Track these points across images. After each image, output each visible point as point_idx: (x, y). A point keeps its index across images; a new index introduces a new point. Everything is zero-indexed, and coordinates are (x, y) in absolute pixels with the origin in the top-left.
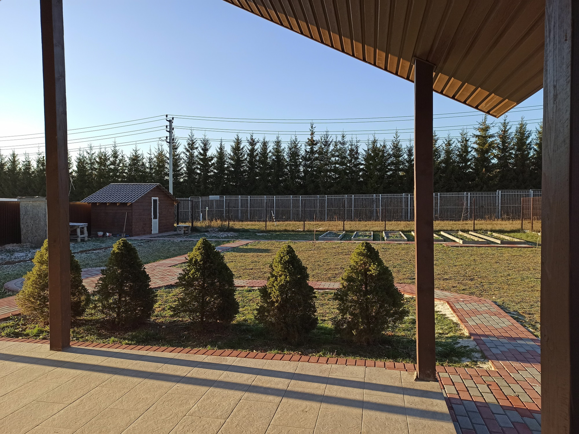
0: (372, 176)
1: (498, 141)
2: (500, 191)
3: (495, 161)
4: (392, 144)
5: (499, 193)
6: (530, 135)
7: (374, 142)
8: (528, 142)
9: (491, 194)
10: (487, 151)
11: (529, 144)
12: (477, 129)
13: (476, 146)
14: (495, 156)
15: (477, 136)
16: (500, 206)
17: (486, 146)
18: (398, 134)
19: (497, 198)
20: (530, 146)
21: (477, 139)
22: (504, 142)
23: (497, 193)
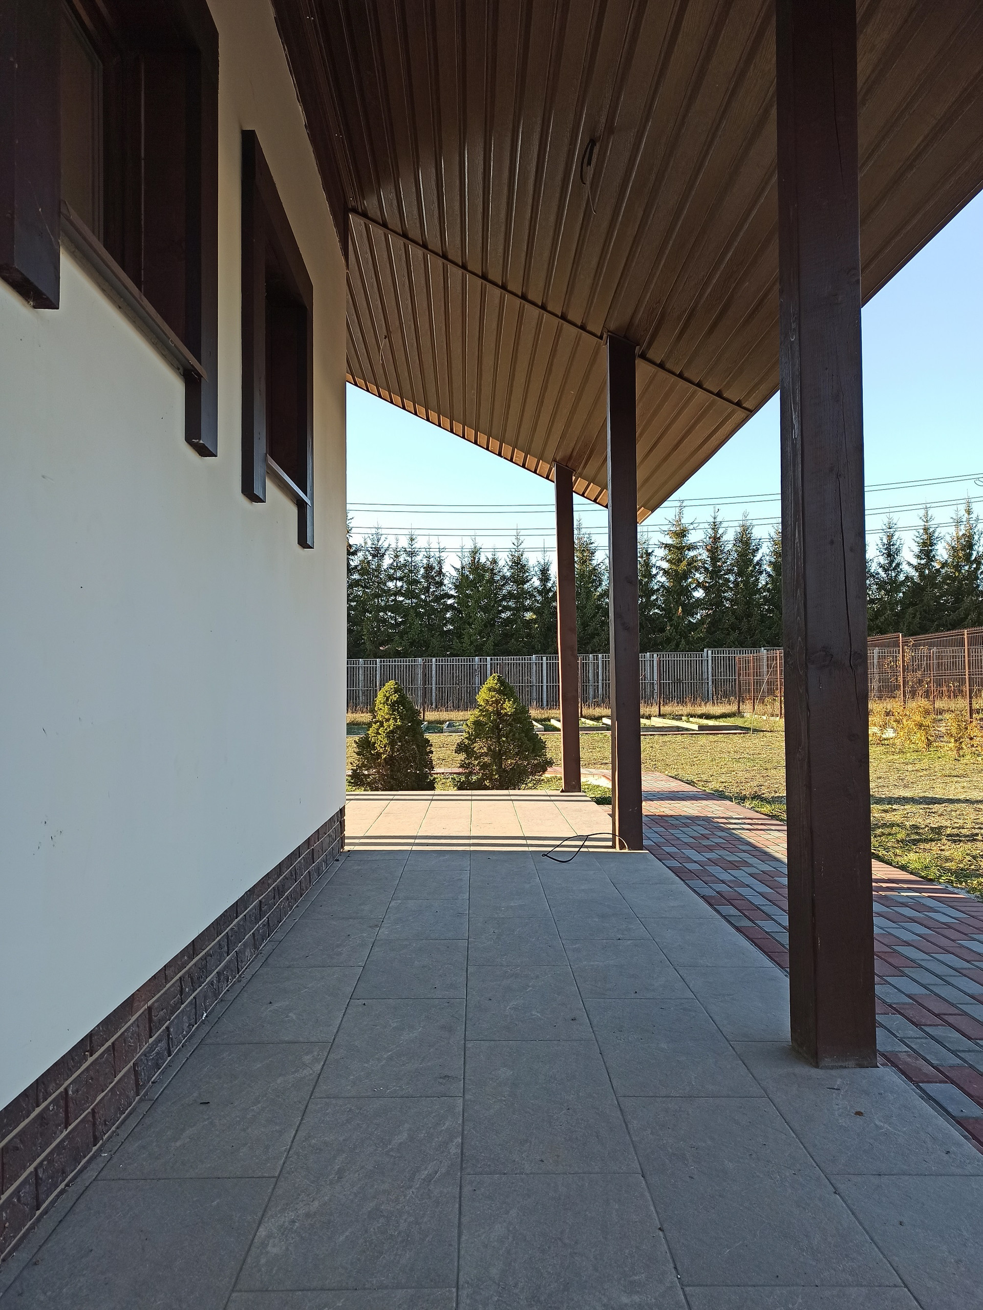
0: (471, 620)
1: (705, 555)
2: (709, 651)
3: (699, 594)
4: (510, 556)
5: (708, 653)
6: (758, 547)
7: (475, 552)
8: (756, 559)
9: (693, 657)
10: (685, 575)
11: (758, 563)
12: (666, 533)
13: (665, 565)
14: (699, 585)
15: (667, 546)
16: (710, 678)
17: (683, 566)
18: (522, 538)
19: (705, 663)
20: (760, 567)
21: (667, 552)
22: (714, 559)
23: (705, 654)
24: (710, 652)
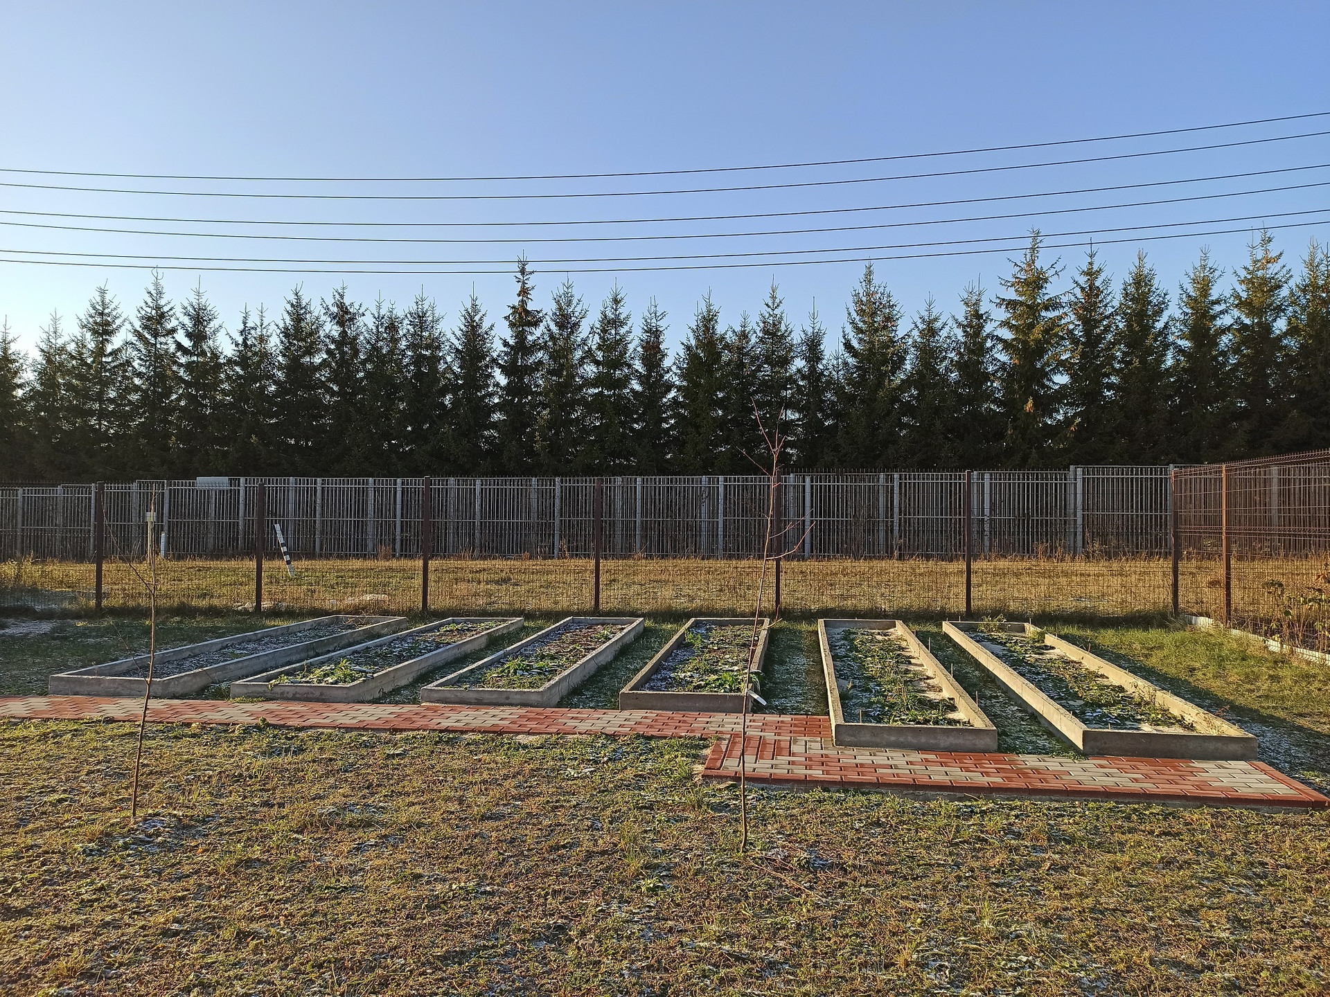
0: (698, 420)
3: (1062, 379)
4: (762, 324)
5: (1077, 474)
6: (1163, 306)
7: (708, 321)
8: (1159, 325)
9: (1052, 479)
10: (1040, 352)
11: (1160, 333)
12: (1009, 284)
13: (1007, 334)
14: (1063, 366)
15: (1011, 304)
16: (1079, 513)
17: (1037, 333)
18: (779, 296)
19: (1071, 490)
20: (1165, 338)
21: (1010, 312)
22: (1089, 323)
23: (1071, 475)
24: (1079, 471)
